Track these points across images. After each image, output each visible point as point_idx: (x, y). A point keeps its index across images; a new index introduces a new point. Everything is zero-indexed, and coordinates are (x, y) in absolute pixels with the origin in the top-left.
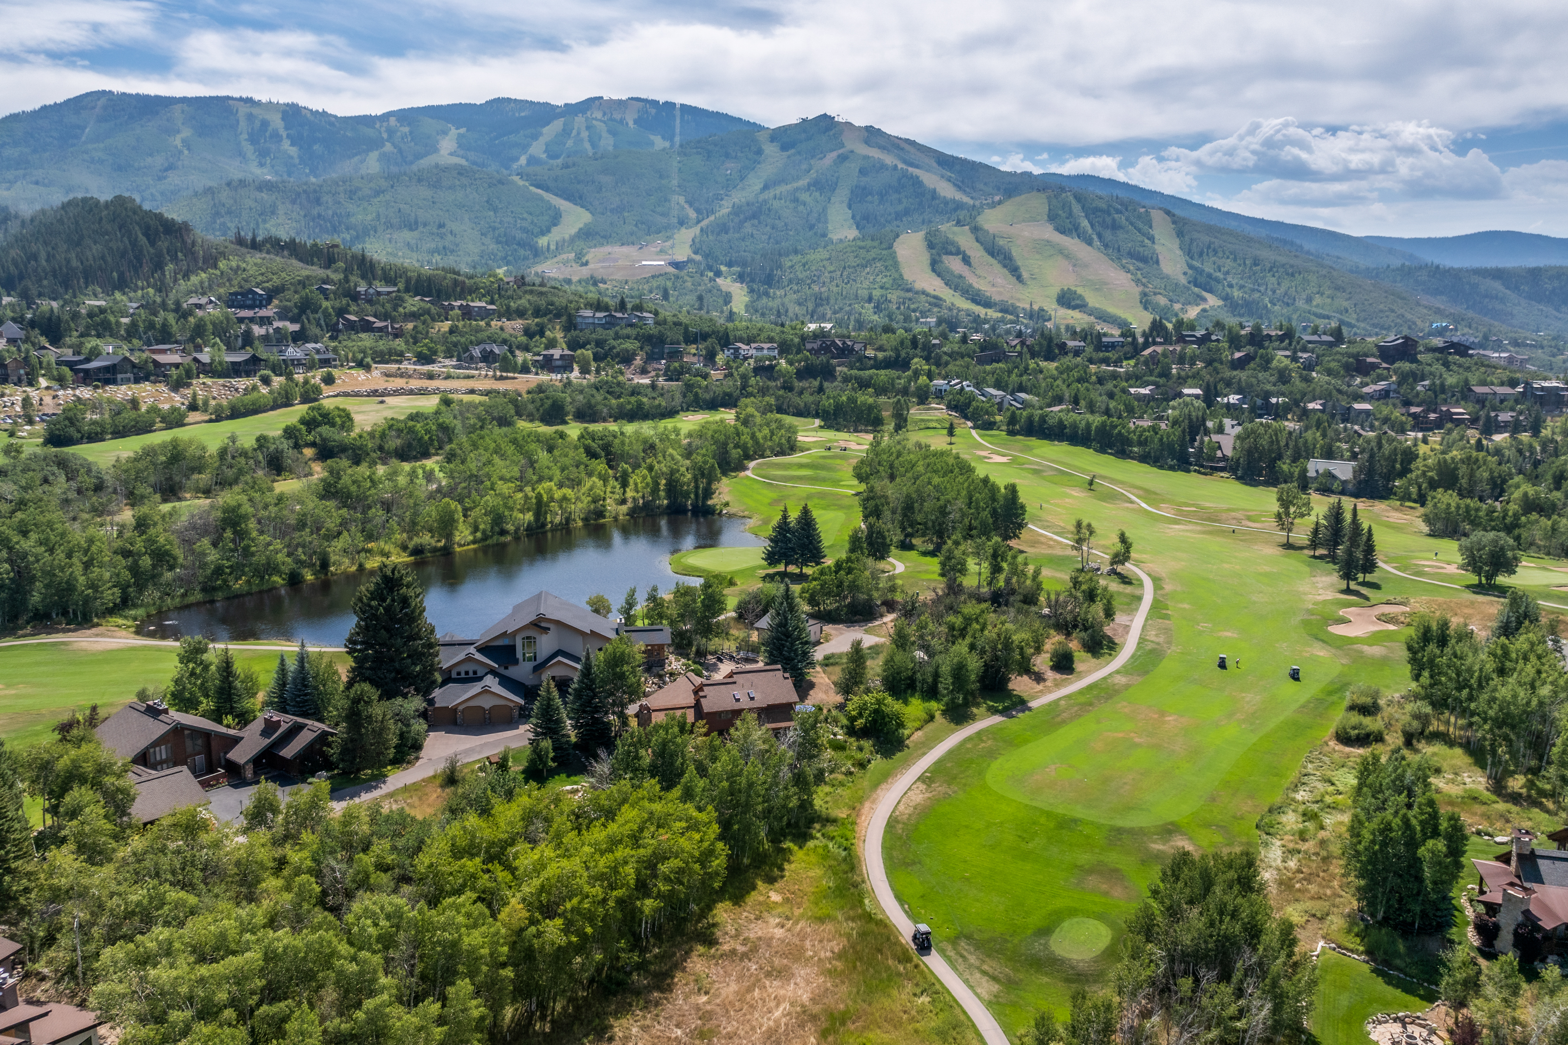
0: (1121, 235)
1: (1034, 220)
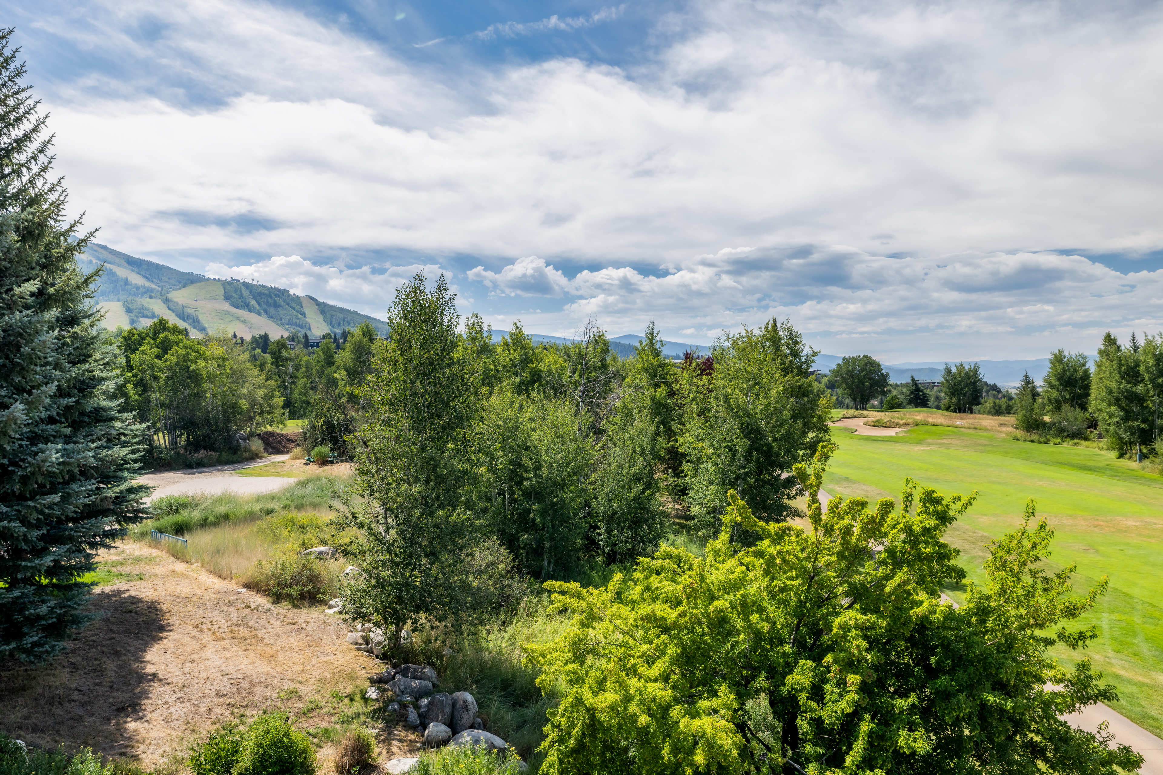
0: (282, 312)
1: (213, 298)
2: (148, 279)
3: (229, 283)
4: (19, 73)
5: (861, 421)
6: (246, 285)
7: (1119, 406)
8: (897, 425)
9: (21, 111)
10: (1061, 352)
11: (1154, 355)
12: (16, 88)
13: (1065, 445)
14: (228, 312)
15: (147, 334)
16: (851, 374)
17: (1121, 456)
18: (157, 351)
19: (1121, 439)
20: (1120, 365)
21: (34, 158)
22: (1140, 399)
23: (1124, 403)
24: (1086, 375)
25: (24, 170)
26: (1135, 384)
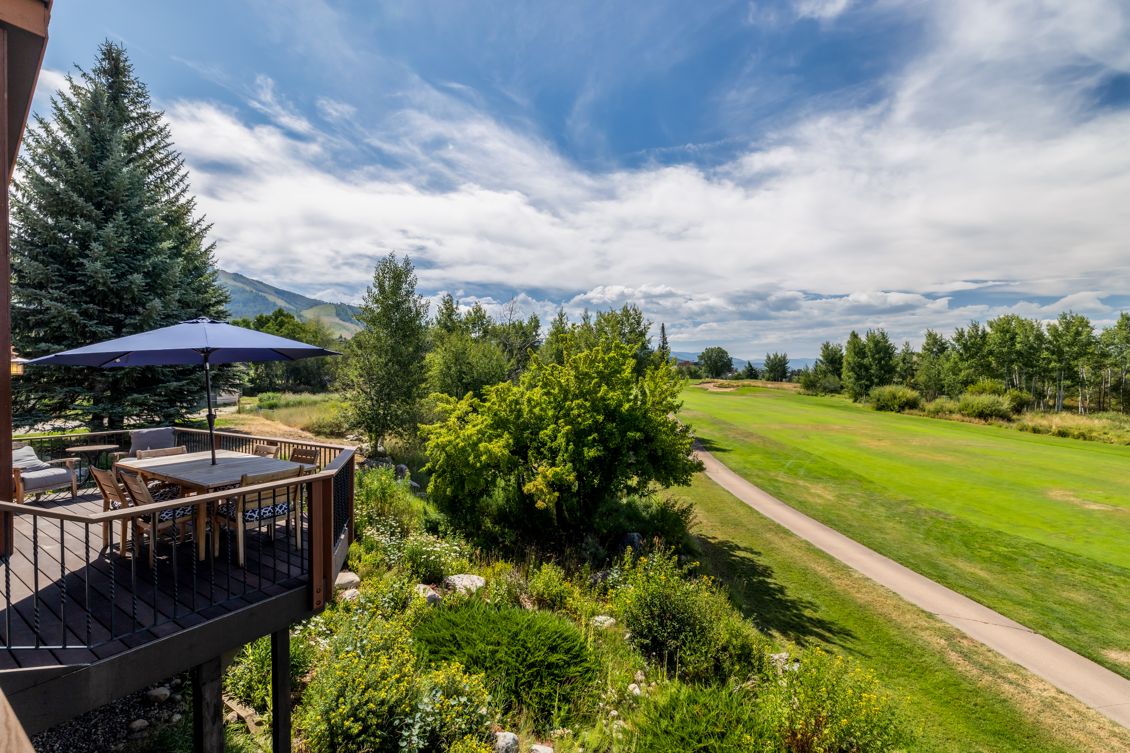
1: (329, 315)
2: (288, 303)
3: (339, 306)
4: (167, 136)
5: (712, 385)
6: (349, 307)
7: (854, 371)
8: (733, 386)
9: (170, 158)
10: (828, 343)
11: (874, 341)
12: (165, 144)
13: (827, 397)
14: (338, 324)
15: (271, 318)
16: (710, 358)
17: (855, 401)
18: (277, 327)
19: (855, 391)
20: (855, 347)
21: (177, 184)
22: (867, 369)
23: (857, 369)
24: (842, 356)
25: (171, 191)
26: (863, 358)
